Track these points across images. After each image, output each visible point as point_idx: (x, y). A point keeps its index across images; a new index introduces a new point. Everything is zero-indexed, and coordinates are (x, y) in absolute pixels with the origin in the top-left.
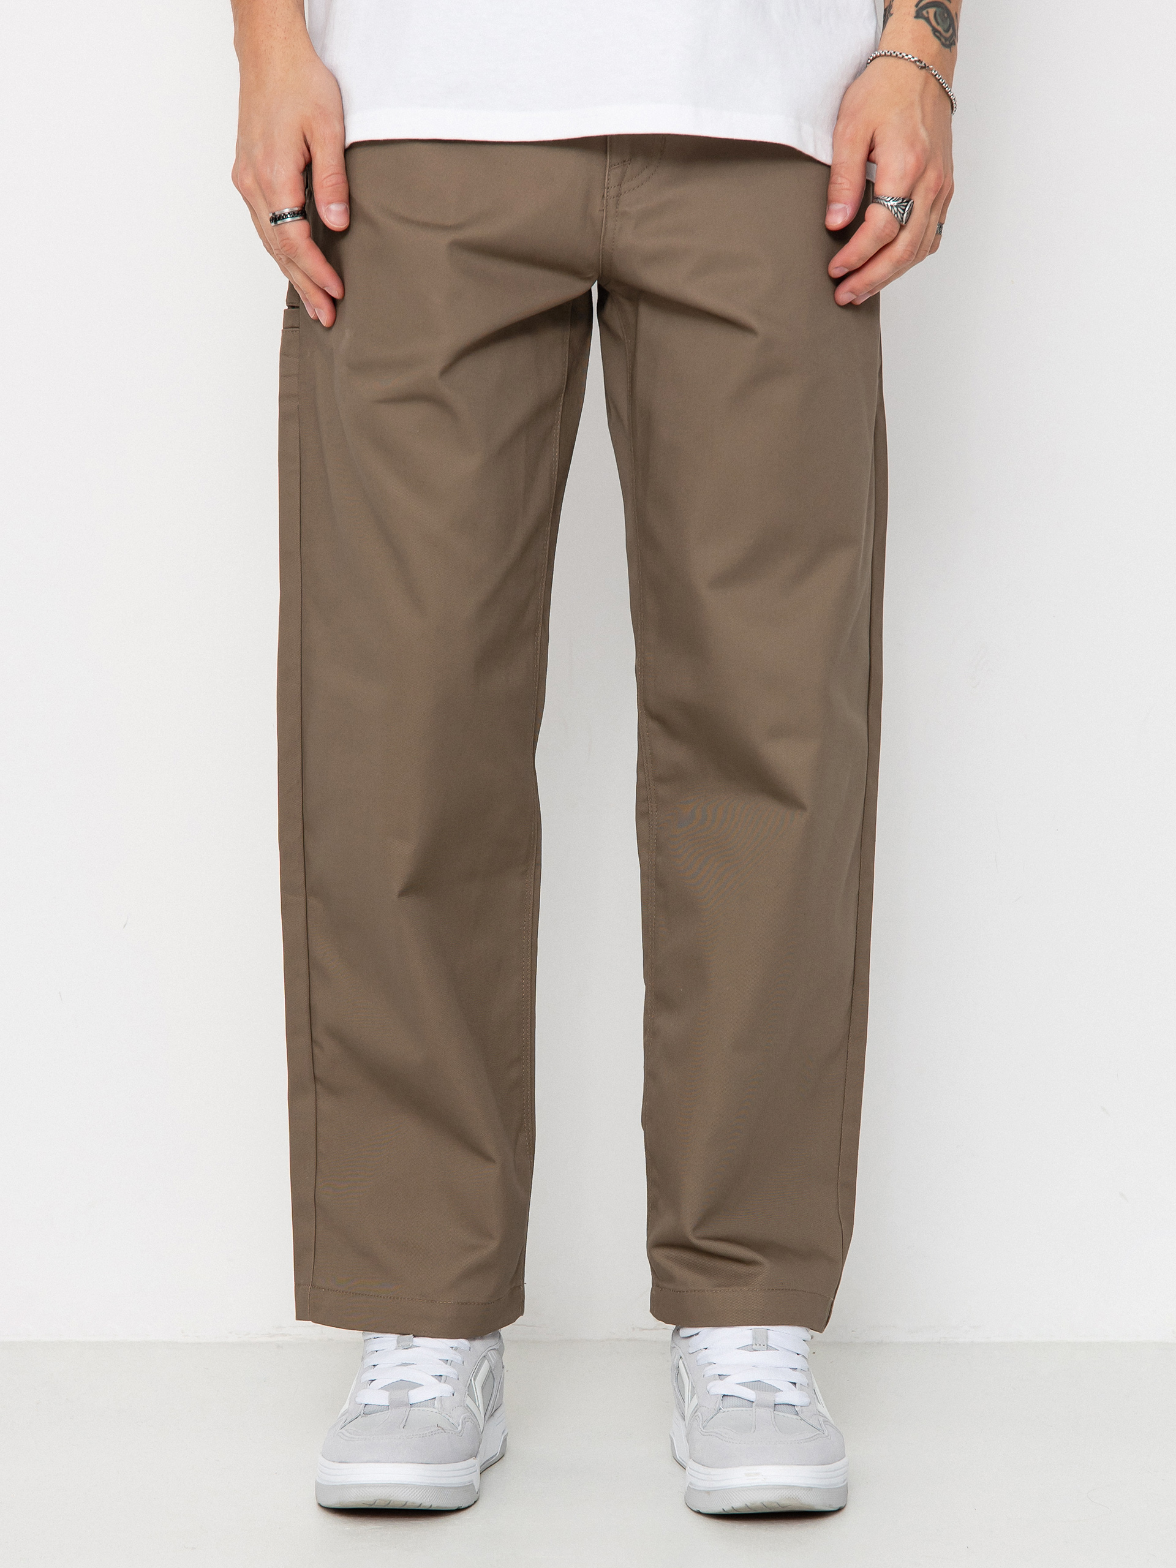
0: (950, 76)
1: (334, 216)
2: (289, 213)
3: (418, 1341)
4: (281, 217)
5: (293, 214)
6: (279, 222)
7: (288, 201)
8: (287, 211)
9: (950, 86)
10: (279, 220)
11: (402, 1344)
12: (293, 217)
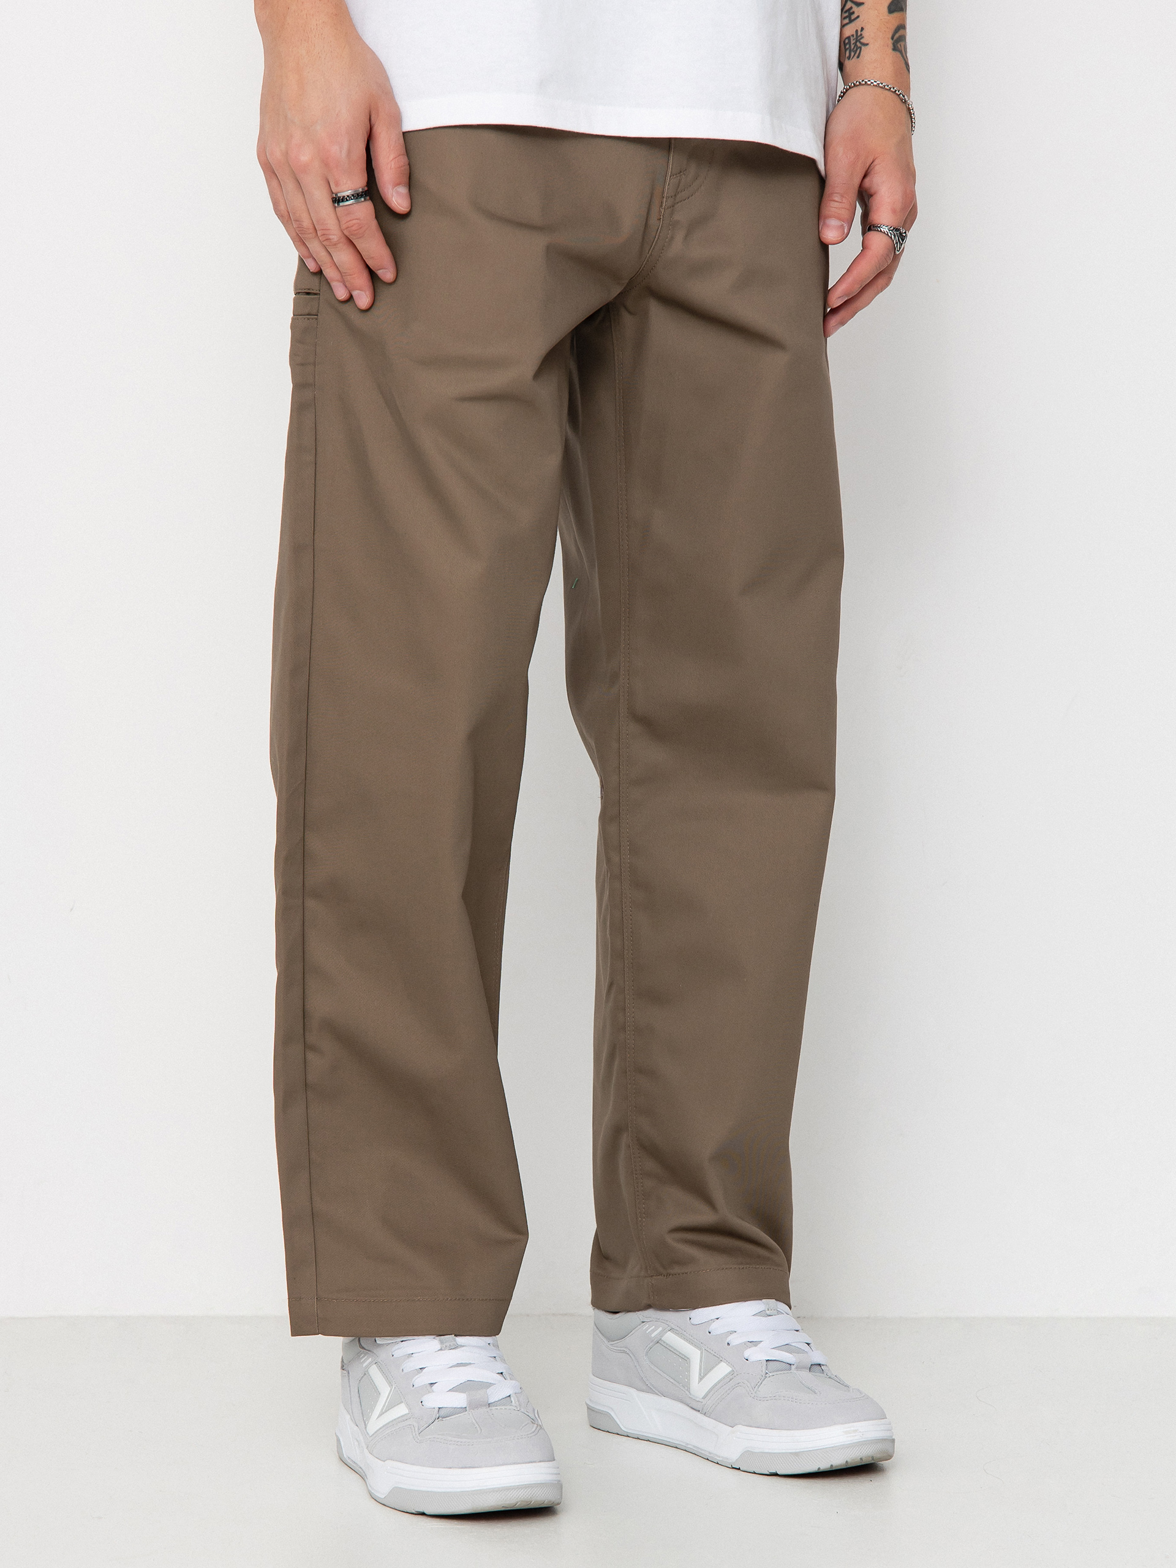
0: (907, 88)
1: (397, 198)
2: (353, 195)
3: (460, 1340)
4: (343, 199)
5: (357, 196)
6: (341, 204)
7: (352, 182)
8: (349, 193)
9: (909, 97)
10: (343, 201)
11: (445, 1344)
12: (357, 198)
